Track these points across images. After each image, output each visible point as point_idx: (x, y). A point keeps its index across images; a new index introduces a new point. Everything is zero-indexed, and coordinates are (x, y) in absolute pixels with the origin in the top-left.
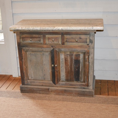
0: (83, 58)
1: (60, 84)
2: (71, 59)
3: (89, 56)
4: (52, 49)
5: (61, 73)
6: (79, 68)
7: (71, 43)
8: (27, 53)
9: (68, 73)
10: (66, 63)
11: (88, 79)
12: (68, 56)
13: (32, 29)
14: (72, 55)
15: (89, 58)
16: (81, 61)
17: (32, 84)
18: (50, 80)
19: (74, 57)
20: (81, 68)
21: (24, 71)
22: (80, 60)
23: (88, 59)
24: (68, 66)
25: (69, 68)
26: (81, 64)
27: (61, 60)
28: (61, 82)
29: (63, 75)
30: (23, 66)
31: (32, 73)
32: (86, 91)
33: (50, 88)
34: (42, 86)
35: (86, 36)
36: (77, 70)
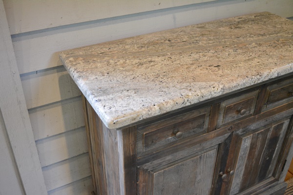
0: (286, 128)
4: (227, 135)
5: (233, 182)
6: (272, 153)
7: (276, 103)
8: (152, 175)
9: (247, 174)
10: (250, 154)
11: (282, 168)
12: (260, 136)
14: (269, 130)
16: (281, 136)
19: (269, 135)
20: (277, 149)
22: (279, 135)
24: (253, 159)
25: (254, 163)
26: (279, 142)
27: (241, 153)
29: (236, 182)
36: (268, 159)
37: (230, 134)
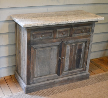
1: (64, 74)
2: (75, 49)
3: (89, 44)
5: (65, 64)
6: (80, 56)
7: (78, 34)
8: (35, 51)
9: (71, 62)
10: (71, 53)
11: (86, 64)
12: (73, 46)
13: (48, 25)
14: (77, 45)
16: (83, 49)
17: (38, 81)
18: (55, 73)
19: (77, 47)
20: (82, 55)
24: (72, 56)
25: (73, 58)
26: (82, 52)
27: (67, 52)
29: (67, 65)
30: (31, 64)
31: (39, 70)
32: (84, 75)
33: (55, 80)
34: (48, 80)
35: (90, 27)
36: (79, 58)
37: (61, 42)
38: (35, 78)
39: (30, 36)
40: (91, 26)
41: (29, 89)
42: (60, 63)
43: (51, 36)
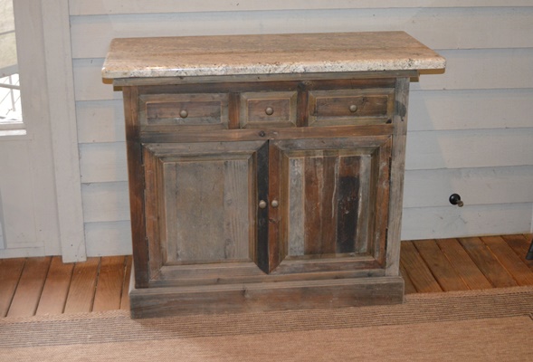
0: (370, 169)
1: (286, 269)
2: (329, 176)
3: (390, 159)
4: (260, 143)
5: (290, 229)
6: (353, 205)
7: (331, 119)
8: (162, 164)
9: (314, 226)
10: (309, 191)
11: (383, 242)
12: (318, 164)
13: (194, 74)
14: (333, 160)
15: (390, 167)
16: (363, 180)
17: (180, 279)
18: (247, 257)
19: (337, 169)
20: (363, 203)
21: (150, 235)
22: (358, 176)
23: (386, 173)
24: (317, 200)
25: (321, 209)
26: (361, 189)
27: (291, 183)
28: (289, 263)
29: (296, 234)
30: (147, 213)
31: (180, 237)
32: (378, 285)
33: (249, 287)
34: (218, 282)
35: (385, 94)
36: (347, 212)
37: (263, 142)
38: (167, 265)
39: (138, 110)
40: (391, 90)
41: (144, 304)
42: (266, 224)
43: (217, 115)
